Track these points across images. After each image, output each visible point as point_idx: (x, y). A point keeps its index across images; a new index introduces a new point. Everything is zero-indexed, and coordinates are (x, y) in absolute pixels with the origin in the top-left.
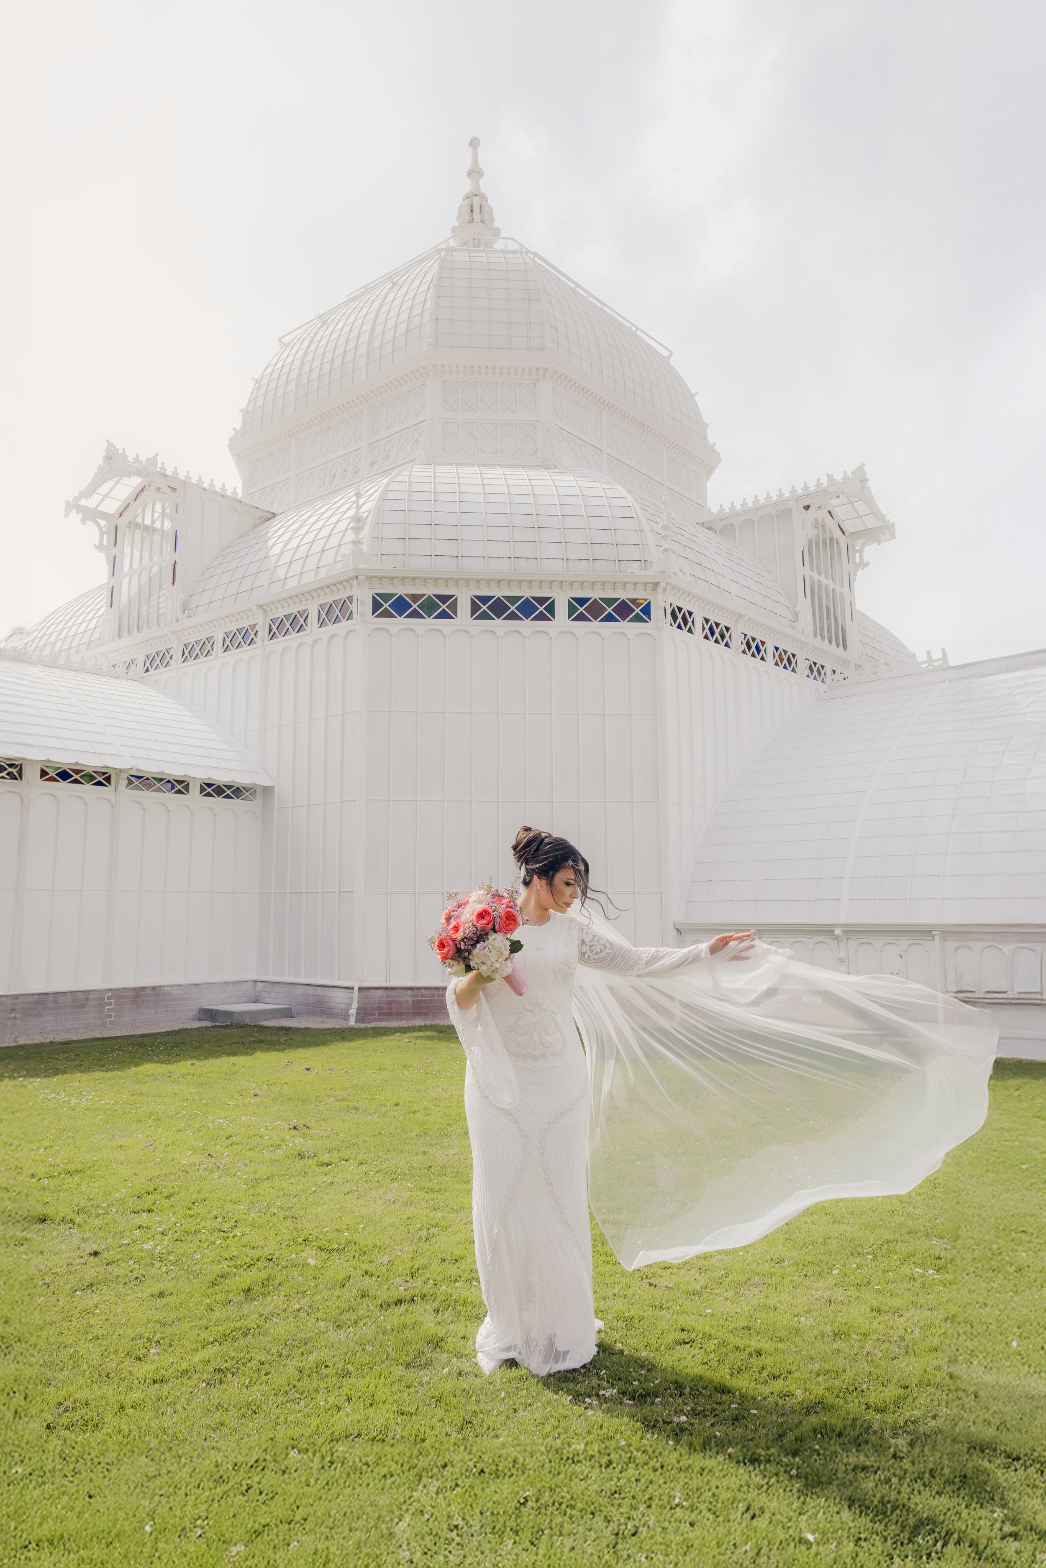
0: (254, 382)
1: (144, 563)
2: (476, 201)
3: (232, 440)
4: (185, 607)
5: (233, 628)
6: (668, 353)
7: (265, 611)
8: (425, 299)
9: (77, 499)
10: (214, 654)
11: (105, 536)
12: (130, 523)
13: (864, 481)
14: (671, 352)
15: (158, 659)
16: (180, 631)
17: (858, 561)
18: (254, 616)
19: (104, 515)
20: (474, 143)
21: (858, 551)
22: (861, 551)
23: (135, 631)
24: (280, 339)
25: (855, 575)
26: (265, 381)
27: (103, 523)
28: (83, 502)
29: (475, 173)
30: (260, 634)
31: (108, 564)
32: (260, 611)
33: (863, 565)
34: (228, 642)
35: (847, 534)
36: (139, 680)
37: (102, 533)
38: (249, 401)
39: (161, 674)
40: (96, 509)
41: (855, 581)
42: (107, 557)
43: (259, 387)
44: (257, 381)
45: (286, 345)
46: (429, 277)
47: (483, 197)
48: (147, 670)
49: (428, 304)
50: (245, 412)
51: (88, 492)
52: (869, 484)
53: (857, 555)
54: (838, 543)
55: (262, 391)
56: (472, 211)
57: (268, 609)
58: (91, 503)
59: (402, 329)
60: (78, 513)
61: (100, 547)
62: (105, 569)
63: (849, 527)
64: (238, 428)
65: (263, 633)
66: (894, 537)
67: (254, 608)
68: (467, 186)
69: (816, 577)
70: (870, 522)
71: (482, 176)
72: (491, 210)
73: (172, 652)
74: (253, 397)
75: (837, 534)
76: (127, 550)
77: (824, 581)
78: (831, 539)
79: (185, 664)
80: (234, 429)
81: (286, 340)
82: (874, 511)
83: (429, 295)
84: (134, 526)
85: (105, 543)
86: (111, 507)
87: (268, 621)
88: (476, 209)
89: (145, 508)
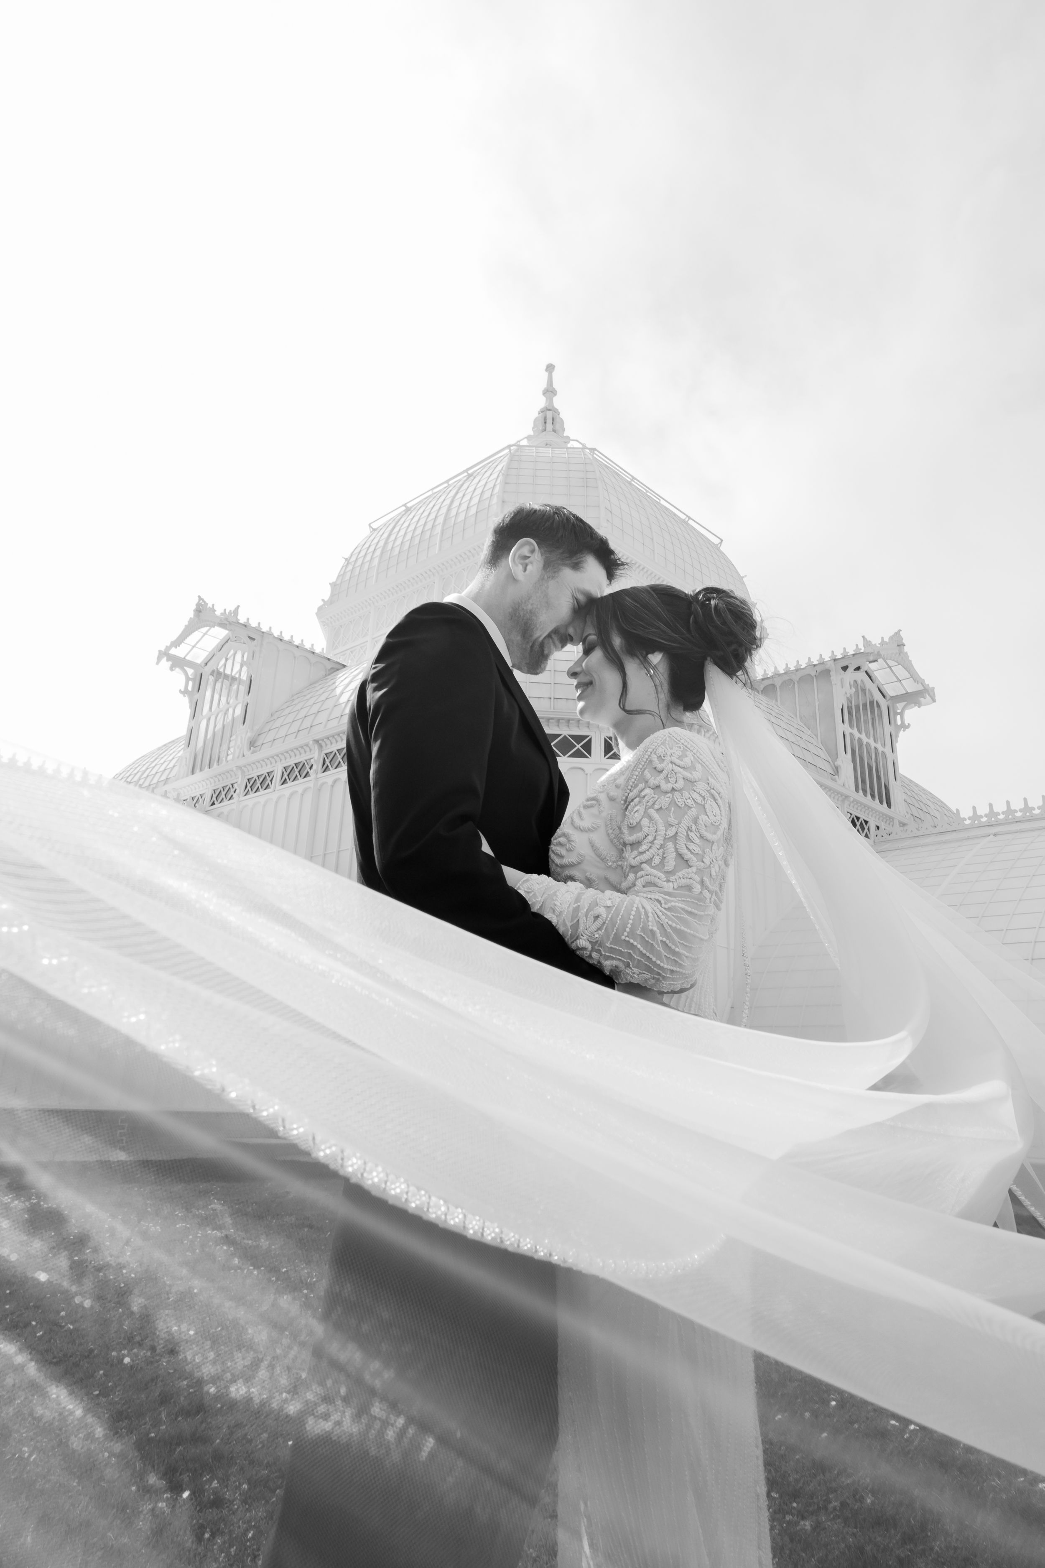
0: (344, 560)
1: (221, 706)
2: (549, 414)
3: (320, 609)
4: (252, 744)
5: (291, 762)
6: (719, 541)
7: (321, 746)
8: (494, 485)
9: (168, 648)
10: (272, 786)
11: (191, 683)
12: (213, 671)
13: (901, 645)
14: (722, 541)
15: (223, 793)
16: (245, 766)
17: (899, 722)
18: (310, 750)
19: (191, 664)
20: (550, 368)
21: (899, 714)
22: (902, 714)
23: (207, 767)
24: (370, 525)
25: (897, 736)
26: (353, 559)
27: (190, 672)
28: (173, 651)
29: (550, 392)
30: (314, 767)
31: (190, 707)
32: (316, 747)
33: (905, 727)
34: (286, 776)
35: (888, 697)
37: (188, 679)
38: (339, 576)
39: (225, 806)
40: (184, 658)
41: (897, 741)
42: (190, 702)
43: (348, 564)
44: (346, 559)
45: (374, 530)
46: (499, 468)
47: (556, 411)
48: (213, 804)
49: (497, 489)
50: (333, 585)
51: (177, 643)
52: (906, 649)
53: (899, 717)
54: (878, 706)
55: (350, 567)
56: (545, 423)
57: (323, 744)
58: (179, 652)
59: (473, 511)
60: (168, 660)
61: (185, 692)
62: (187, 712)
63: (890, 691)
64: (326, 599)
65: (317, 766)
66: (934, 701)
67: (311, 743)
68: (542, 402)
69: (857, 735)
70: (910, 686)
71: (555, 395)
72: (562, 422)
73: (235, 785)
74: (342, 573)
75: (878, 697)
76: (208, 694)
77: (865, 740)
78: (872, 703)
79: (247, 797)
80: (323, 600)
81: (374, 526)
82: (914, 676)
83: (498, 481)
84: (218, 675)
85: (190, 688)
86: (199, 657)
87: (323, 755)
88: (549, 421)
89: (227, 659)
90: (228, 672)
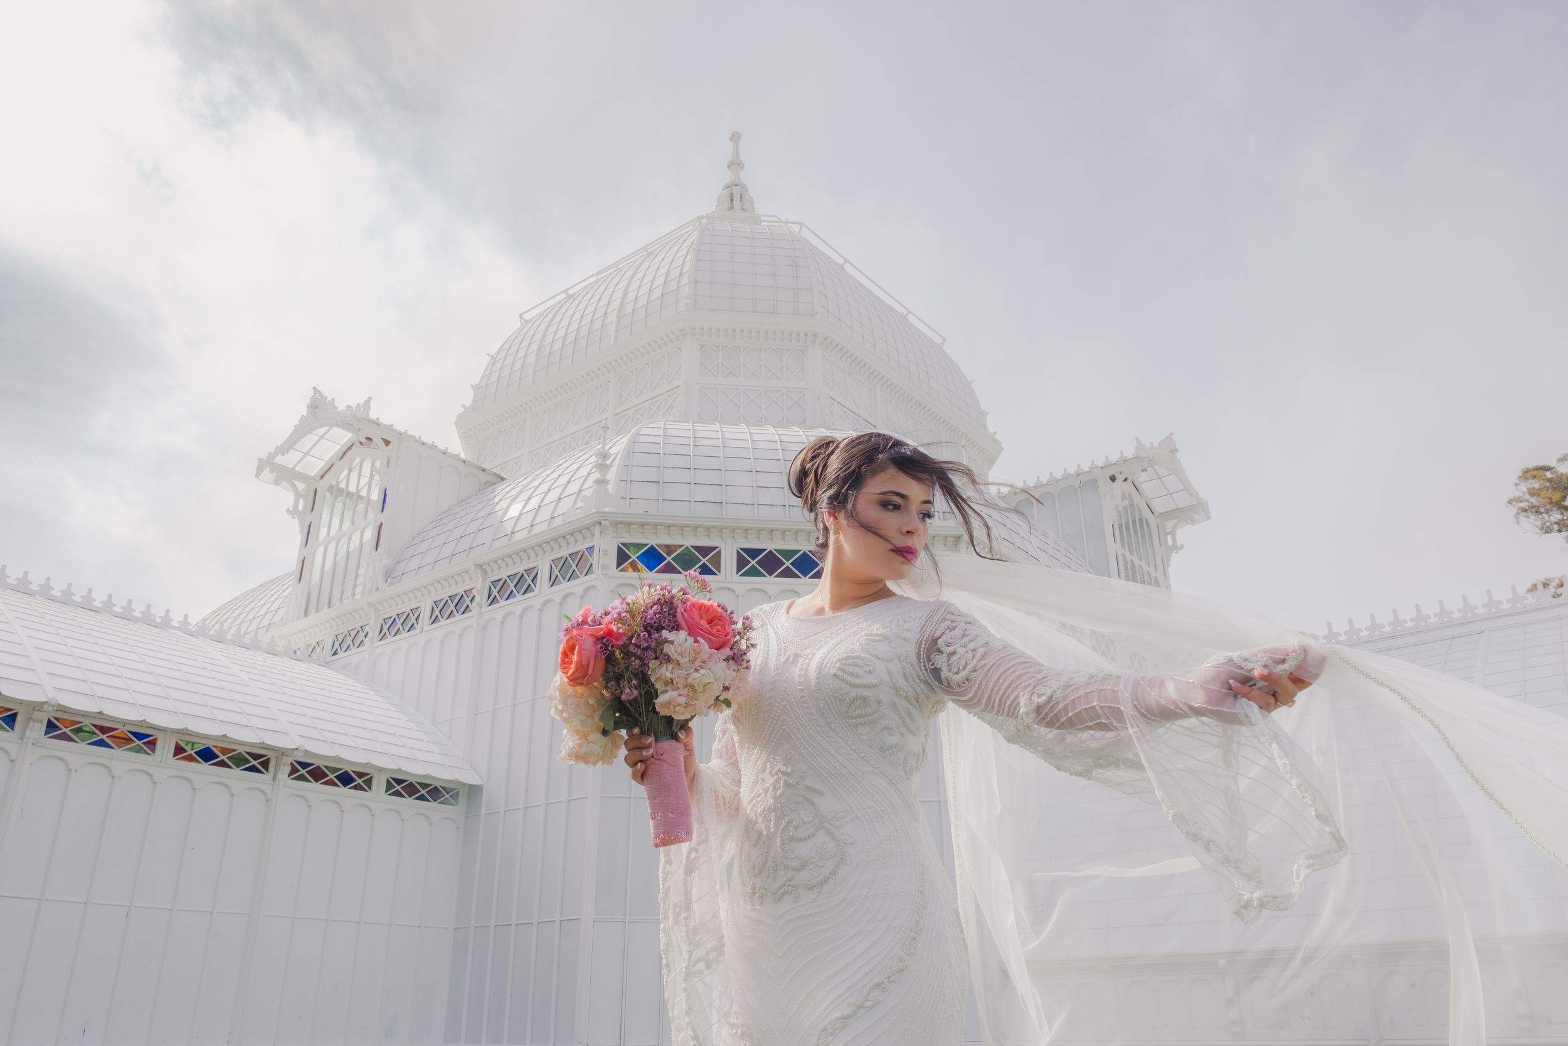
0: (490, 358)
1: (344, 529)
2: (737, 191)
3: (460, 416)
4: (389, 574)
5: (444, 595)
6: (942, 340)
7: (485, 573)
8: (684, 263)
9: (272, 456)
10: (418, 627)
11: (301, 501)
12: (331, 487)
13: (1174, 451)
14: (944, 340)
15: (349, 640)
16: (380, 603)
17: (1170, 543)
18: (471, 579)
19: (303, 477)
20: (735, 137)
21: (1169, 533)
22: (1173, 533)
23: (326, 606)
24: (521, 315)
25: (1169, 560)
26: (502, 355)
27: (301, 486)
28: (279, 459)
29: (735, 164)
30: (477, 599)
31: (301, 532)
32: (479, 573)
33: (1177, 548)
34: (437, 612)
35: (1156, 513)
36: (326, 664)
37: (298, 496)
38: (483, 377)
39: (353, 656)
40: (293, 469)
41: (1169, 566)
42: (301, 525)
43: (494, 362)
44: (492, 357)
45: (526, 322)
46: (688, 243)
47: (744, 187)
48: (335, 653)
49: (687, 268)
50: (477, 388)
51: (284, 449)
52: (1179, 456)
53: (1169, 537)
54: (1147, 524)
55: (498, 366)
56: (732, 200)
57: (488, 569)
58: (290, 460)
59: (657, 293)
60: (271, 471)
61: (294, 512)
62: (298, 538)
63: (1159, 508)
64: (468, 405)
65: (481, 598)
66: (1209, 518)
67: (472, 568)
68: (728, 177)
69: (1129, 557)
70: (1181, 500)
71: (743, 168)
72: (751, 200)
73: (367, 629)
74: (487, 373)
75: (1146, 513)
76: (325, 517)
77: (1137, 563)
78: (1141, 521)
79: (383, 642)
80: (463, 406)
81: (527, 317)
82: (1187, 488)
83: (689, 258)
84: (337, 491)
85: (300, 507)
86: (315, 467)
87: (488, 583)
88: (737, 198)
89: (350, 471)
90: (352, 488)
